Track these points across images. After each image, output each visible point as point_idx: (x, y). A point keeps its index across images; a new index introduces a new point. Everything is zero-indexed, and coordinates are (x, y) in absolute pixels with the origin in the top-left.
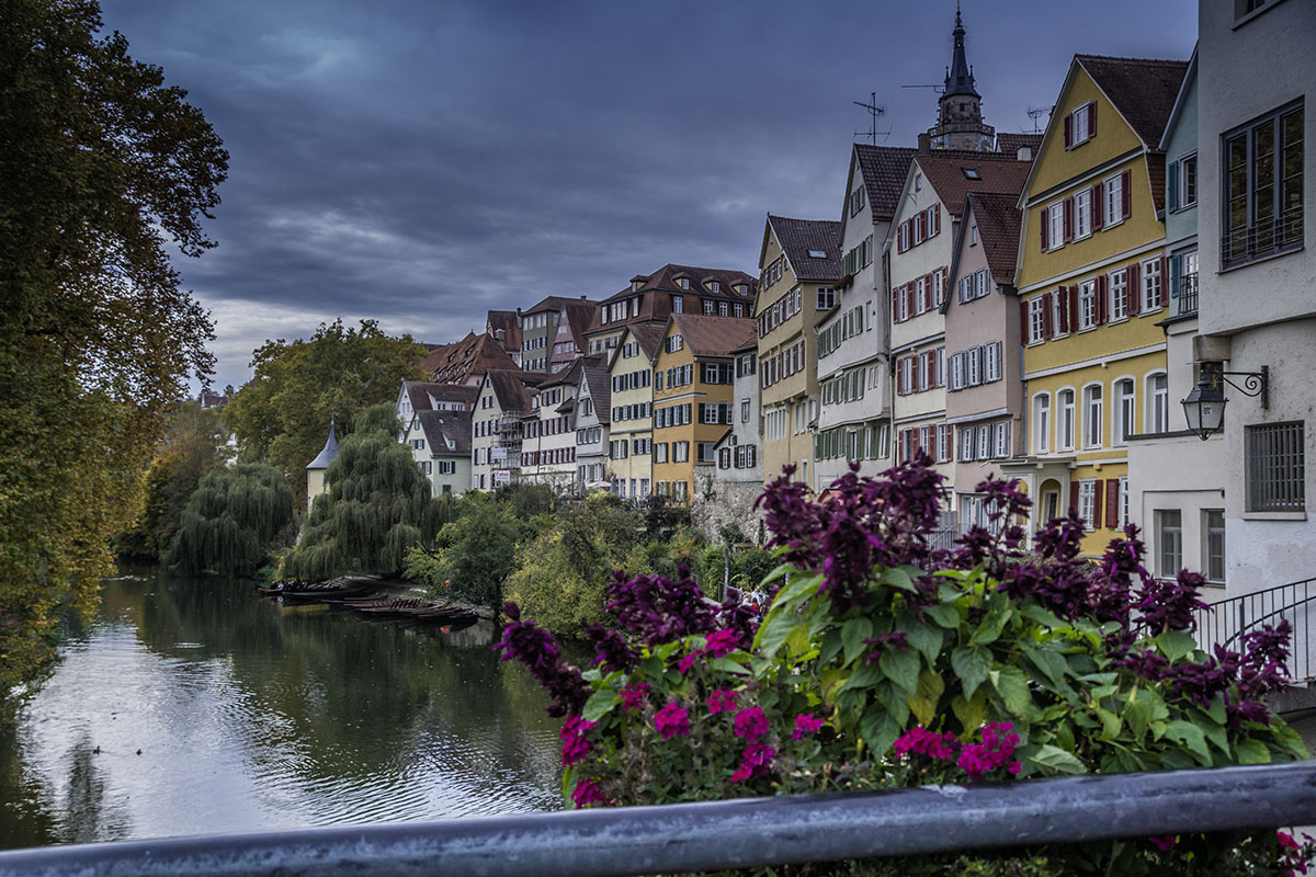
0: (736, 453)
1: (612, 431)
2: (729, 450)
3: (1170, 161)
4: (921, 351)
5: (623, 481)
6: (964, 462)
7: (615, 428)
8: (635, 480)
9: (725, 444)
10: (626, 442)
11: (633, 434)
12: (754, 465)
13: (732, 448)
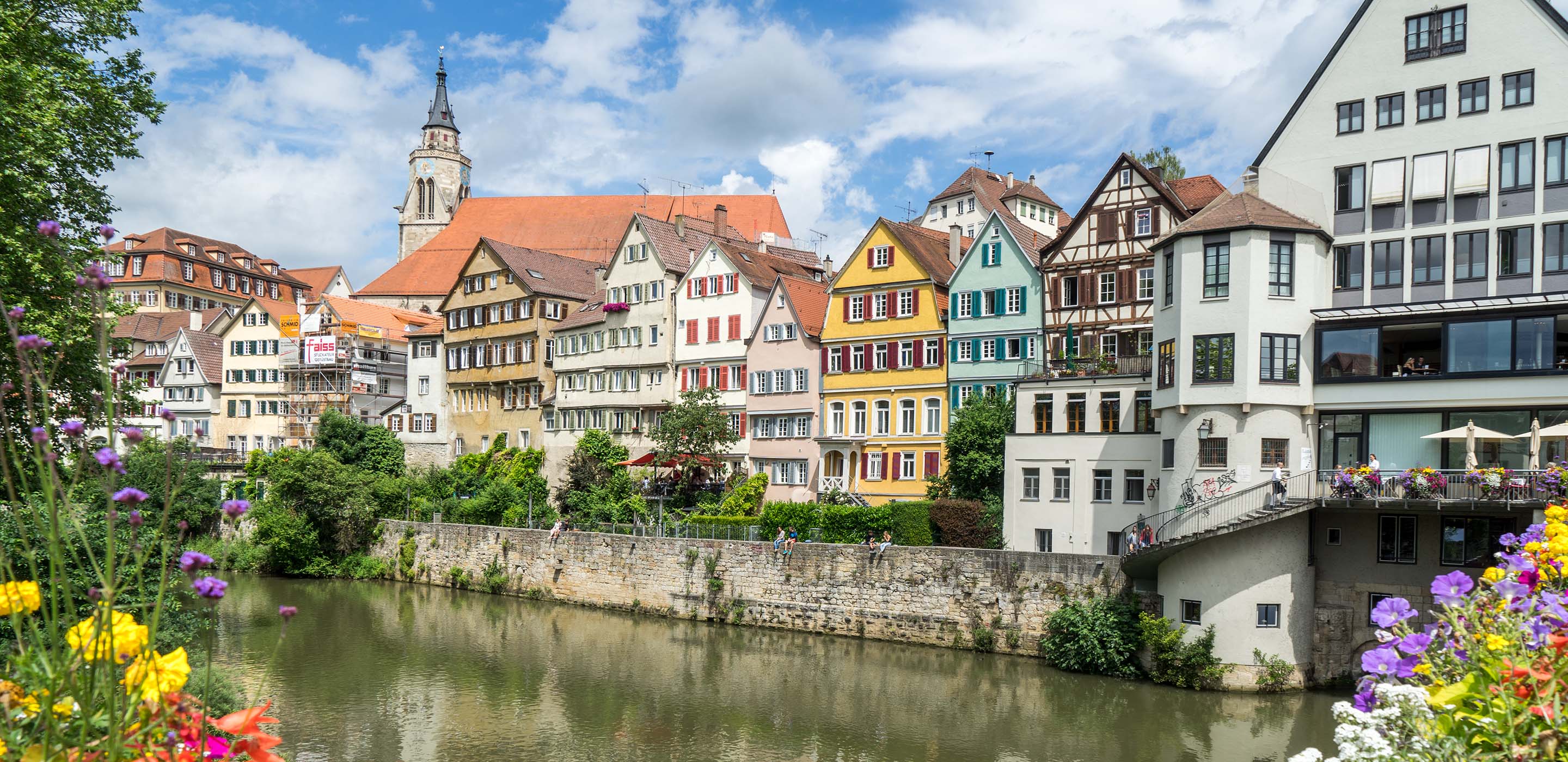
0: (411, 419)
1: (224, 390)
2: (401, 417)
3: (952, 291)
4: (707, 366)
5: (243, 438)
6: (760, 439)
7: (226, 388)
8: (260, 438)
9: (397, 411)
10: (248, 403)
11: (257, 395)
12: (434, 430)
13: (406, 417)
